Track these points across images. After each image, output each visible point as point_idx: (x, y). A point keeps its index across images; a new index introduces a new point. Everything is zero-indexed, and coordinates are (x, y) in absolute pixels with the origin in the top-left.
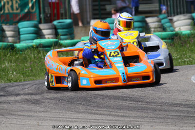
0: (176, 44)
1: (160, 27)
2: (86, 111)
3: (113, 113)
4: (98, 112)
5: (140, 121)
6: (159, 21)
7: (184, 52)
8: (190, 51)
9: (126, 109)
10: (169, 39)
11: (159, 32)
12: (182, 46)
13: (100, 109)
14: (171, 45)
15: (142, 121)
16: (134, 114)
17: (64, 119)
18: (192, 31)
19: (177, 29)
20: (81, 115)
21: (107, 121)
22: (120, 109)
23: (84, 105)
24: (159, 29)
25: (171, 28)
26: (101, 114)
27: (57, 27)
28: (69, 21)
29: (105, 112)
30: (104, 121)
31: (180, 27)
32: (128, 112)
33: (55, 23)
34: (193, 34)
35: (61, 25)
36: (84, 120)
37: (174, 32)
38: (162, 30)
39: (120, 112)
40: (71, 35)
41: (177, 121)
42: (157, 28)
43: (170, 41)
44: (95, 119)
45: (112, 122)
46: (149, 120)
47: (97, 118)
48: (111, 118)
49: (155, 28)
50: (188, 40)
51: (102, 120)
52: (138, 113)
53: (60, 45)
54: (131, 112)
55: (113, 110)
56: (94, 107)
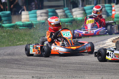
0: (74, 26)
1: (64, 16)
2: (18, 67)
3: (34, 69)
5: (51, 73)
6: (64, 12)
9: (43, 66)
10: (70, 22)
11: (64, 18)
12: (78, 27)
13: (26, 66)
14: (71, 26)
15: (52, 74)
16: (47, 69)
17: (4, 73)
18: (83, 18)
19: (74, 17)
20: (14, 70)
21: (30, 74)
22: (39, 66)
23: (16, 64)
24: (63, 17)
25: (71, 16)
26: (26, 69)
27: (1, 16)
28: (8, 12)
29: (29, 68)
30: (28, 74)
31: (76, 15)
32: (43, 68)
33: (0, 13)
35: (4, 15)
36: (15, 73)
37: (73, 19)
38: (65, 17)
39: (38, 68)
40: (10, 21)
41: (73, 73)
42: (62, 16)
43: (70, 24)
45: (33, 74)
46: (56, 73)
47: (24, 72)
48: (33, 72)
49: (61, 16)
50: (81, 23)
51: (27, 73)
52: (50, 68)
53: (3, 27)
54: (45, 68)
55: (34, 67)
56: (22, 65)
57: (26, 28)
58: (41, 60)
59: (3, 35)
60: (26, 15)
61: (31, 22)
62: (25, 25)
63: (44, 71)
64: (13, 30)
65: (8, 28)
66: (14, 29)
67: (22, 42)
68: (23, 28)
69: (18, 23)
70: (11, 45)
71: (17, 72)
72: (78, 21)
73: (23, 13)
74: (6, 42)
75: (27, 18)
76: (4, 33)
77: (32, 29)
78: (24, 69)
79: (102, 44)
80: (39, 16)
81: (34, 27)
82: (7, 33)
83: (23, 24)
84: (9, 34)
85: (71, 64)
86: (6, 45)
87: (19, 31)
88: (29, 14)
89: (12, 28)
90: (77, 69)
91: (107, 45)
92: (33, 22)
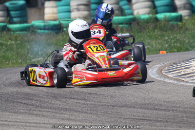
0: (134, 30)
3: (58, 115)
4: (40, 113)
6: (118, 3)
7: (142, 39)
8: (148, 38)
10: (127, 24)
12: (141, 31)
13: (43, 110)
14: (128, 31)
18: (151, 15)
20: (20, 117)
26: (43, 116)
28: (22, 2)
29: (49, 114)
30: (46, 125)
32: (75, 113)
33: (7, 4)
34: (152, 19)
35: (13, 7)
36: (23, 124)
37: (133, 17)
43: (127, 26)
44: (36, 123)
47: (39, 122)
50: (146, 26)
51: (44, 123)
52: (87, 115)
53: (9, 30)
54: (78, 114)
55: (58, 111)
56: (36, 106)
57: (50, 31)
58: (71, 98)
59: (10, 45)
60: (53, 7)
61: (60, 22)
62: (47, 27)
63: (75, 120)
64: (27, 36)
65: (17, 33)
66: (29, 35)
67: (41, 58)
68: (44, 32)
69: (37, 23)
70: (21, 63)
71: (25, 121)
72: (142, 21)
73: (47, 4)
74: (14, 57)
75: (54, 13)
76: (10, 41)
77: (60, 34)
78: (39, 115)
79: (185, 68)
80: (75, 10)
81: (63, 31)
82: (16, 40)
83: (45, 26)
84: (19, 42)
85: (127, 106)
86: (12, 63)
87: (38, 37)
88: (56, 7)
89: (26, 32)
90: (137, 118)
91: (193, 70)
92: (62, 22)
